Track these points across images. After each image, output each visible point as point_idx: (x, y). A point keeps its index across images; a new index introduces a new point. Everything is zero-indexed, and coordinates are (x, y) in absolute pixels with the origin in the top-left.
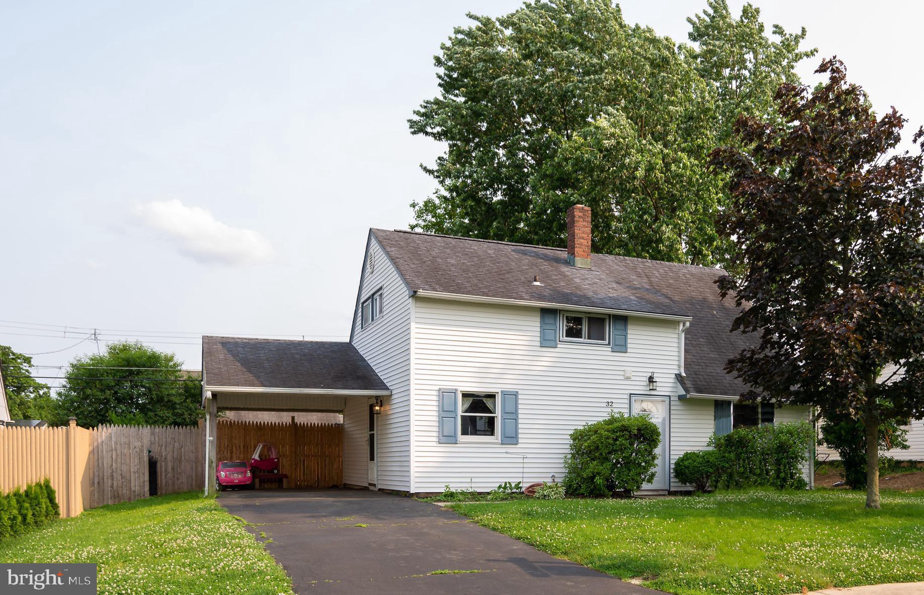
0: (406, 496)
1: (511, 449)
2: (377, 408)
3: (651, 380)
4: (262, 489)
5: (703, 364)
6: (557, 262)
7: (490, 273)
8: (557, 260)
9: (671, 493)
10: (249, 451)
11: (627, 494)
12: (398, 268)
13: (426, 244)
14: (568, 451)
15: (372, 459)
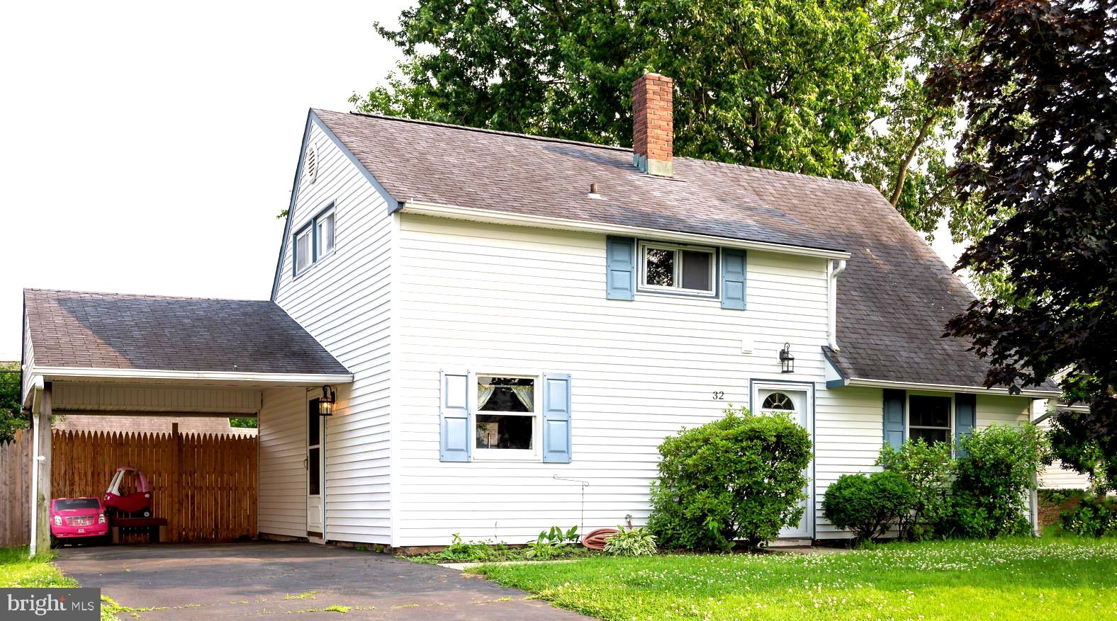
0: (382, 552)
1: (561, 470)
2: (325, 405)
3: (784, 356)
4: (124, 543)
5: (862, 331)
6: (617, 167)
7: (518, 179)
8: (618, 164)
9: (817, 544)
10: (102, 482)
11: (751, 545)
12: (365, 167)
13: (404, 135)
14: (655, 474)
15: (315, 490)
